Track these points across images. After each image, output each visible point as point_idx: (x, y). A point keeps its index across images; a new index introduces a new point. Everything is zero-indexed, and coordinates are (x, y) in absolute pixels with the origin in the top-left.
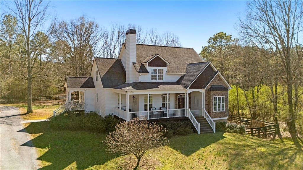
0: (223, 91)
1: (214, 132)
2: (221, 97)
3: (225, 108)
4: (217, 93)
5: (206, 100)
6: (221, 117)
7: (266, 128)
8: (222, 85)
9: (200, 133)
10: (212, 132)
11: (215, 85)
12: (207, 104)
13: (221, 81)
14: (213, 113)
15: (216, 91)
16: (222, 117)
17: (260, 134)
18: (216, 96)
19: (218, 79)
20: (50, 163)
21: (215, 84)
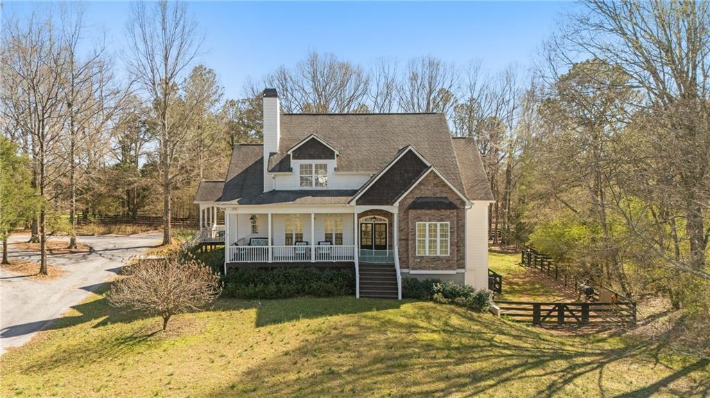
0: (442, 210)
1: (398, 298)
2: (438, 224)
3: (451, 248)
4: (426, 215)
5: (402, 230)
6: (438, 269)
7: (588, 308)
8: (446, 198)
9: (360, 297)
10: (393, 298)
11: (425, 197)
12: (403, 237)
13: (444, 189)
14: (416, 257)
15: (423, 211)
16: (442, 269)
17: (565, 319)
18: (422, 221)
19: (435, 184)
20: (81, 314)
21: (425, 194)
